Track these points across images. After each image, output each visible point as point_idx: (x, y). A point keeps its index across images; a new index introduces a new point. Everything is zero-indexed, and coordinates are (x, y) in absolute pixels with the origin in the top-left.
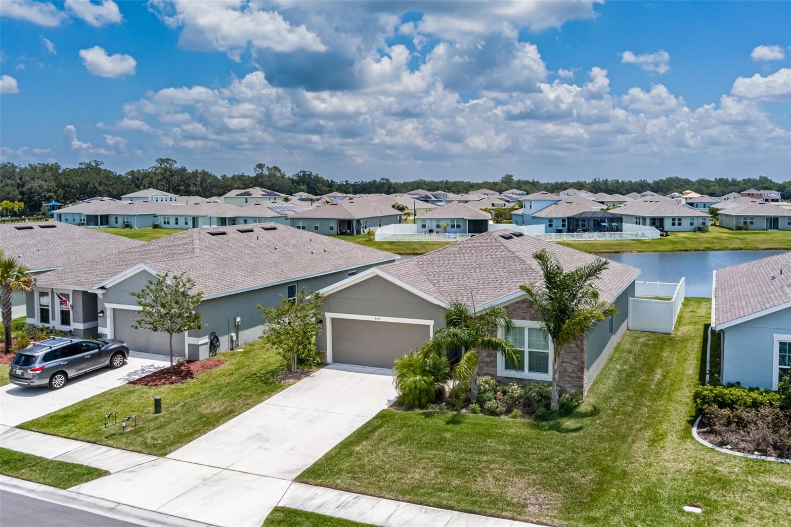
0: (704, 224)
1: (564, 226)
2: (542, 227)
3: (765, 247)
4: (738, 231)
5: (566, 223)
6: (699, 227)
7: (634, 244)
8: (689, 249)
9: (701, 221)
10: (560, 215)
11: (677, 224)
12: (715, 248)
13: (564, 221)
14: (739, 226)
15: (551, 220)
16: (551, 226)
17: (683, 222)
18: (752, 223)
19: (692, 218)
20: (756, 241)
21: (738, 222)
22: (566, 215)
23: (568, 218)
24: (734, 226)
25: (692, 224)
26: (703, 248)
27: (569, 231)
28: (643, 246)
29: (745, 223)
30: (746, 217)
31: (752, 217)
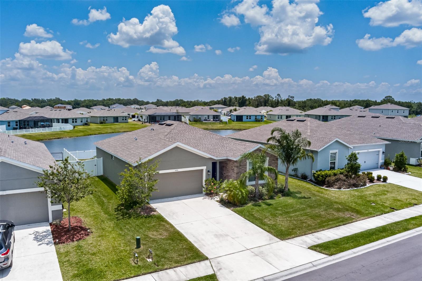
0: (87, 121)
1: (17, 125)
2: (4, 127)
3: (123, 131)
4: (101, 124)
5: (18, 124)
6: (86, 123)
7: (64, 133)
8: (91, 134)
9: (86, 120)
10: (14, 119)
11: (75, 122)
12: (103, 133)
13: (16, 122)
14: (102, 122)
15: (9, 122)
16: (9, 126)
17: (78, 121)
18: (107, 120)
19: (82, 118)
20: (117, 128)
21: (100, 120)
22: (18, 119)
23: (19, 121)
24: (99, 122)
25: (82, 122)
26: (97, 133)
27: (21, 128)
28: (70, 134)
29: (104, 120)
30: (104, 117)
31: (107, 117)
